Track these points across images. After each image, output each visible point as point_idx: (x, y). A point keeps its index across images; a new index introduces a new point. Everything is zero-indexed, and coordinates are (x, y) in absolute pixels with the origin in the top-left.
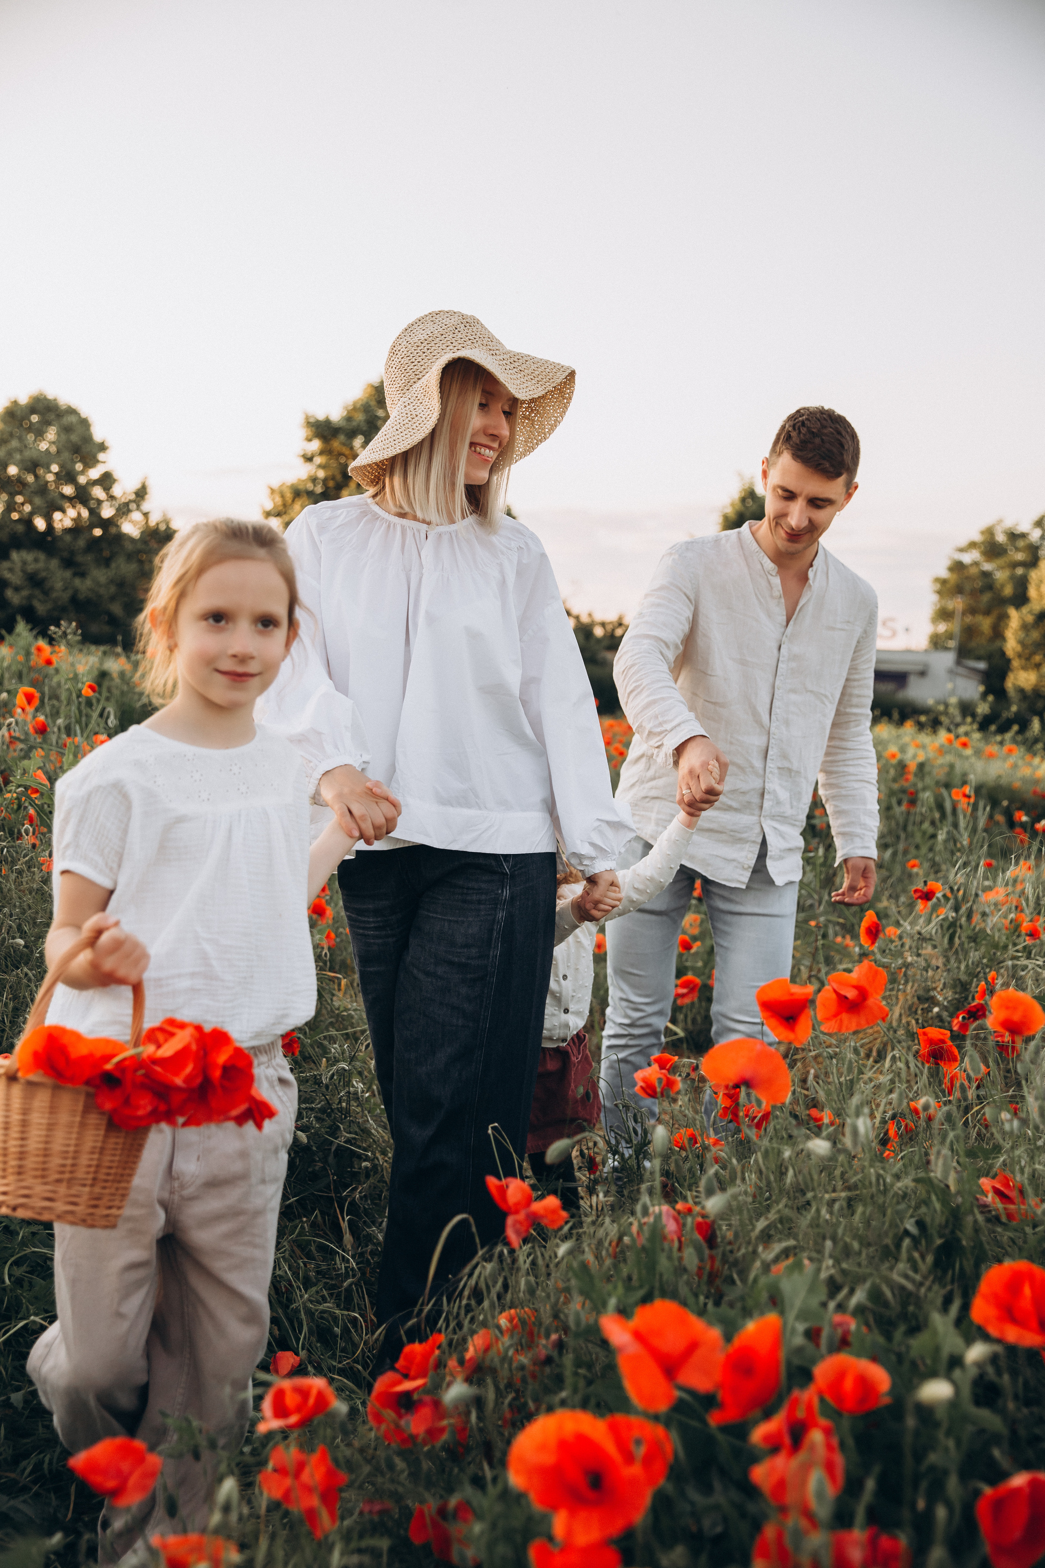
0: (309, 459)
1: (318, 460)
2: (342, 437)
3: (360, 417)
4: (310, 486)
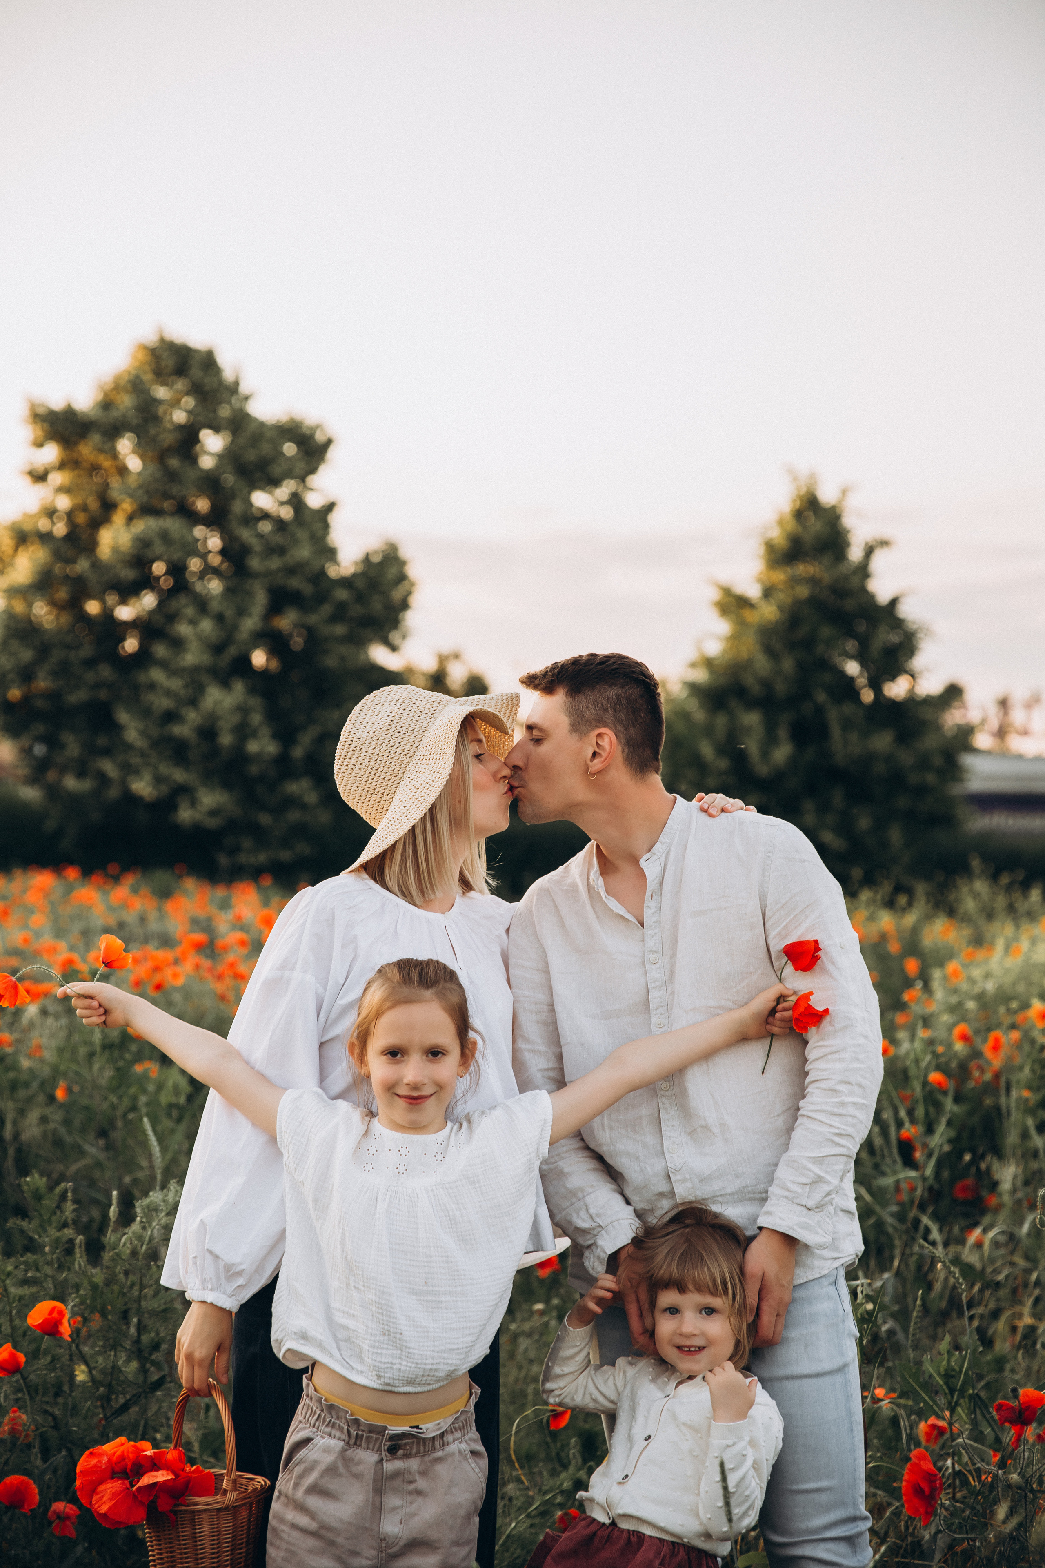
0: (39, 477)
1: (57, 478)
2: (96, 438)
3: (126, 402)
4: (44, 525)
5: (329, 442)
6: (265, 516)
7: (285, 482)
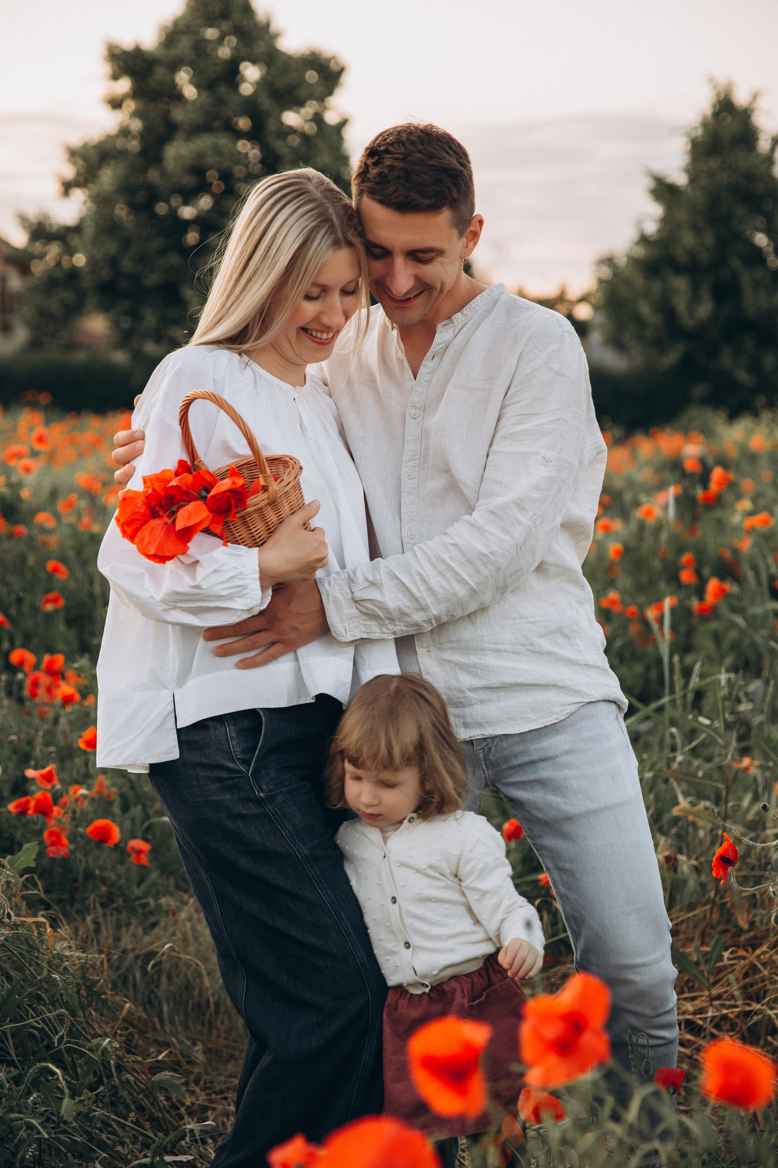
0: (117, 104)
1: (129, 105)
4: (121, 143)
5: (342, 70)
6: (292, 131)
7: (308, 103)
